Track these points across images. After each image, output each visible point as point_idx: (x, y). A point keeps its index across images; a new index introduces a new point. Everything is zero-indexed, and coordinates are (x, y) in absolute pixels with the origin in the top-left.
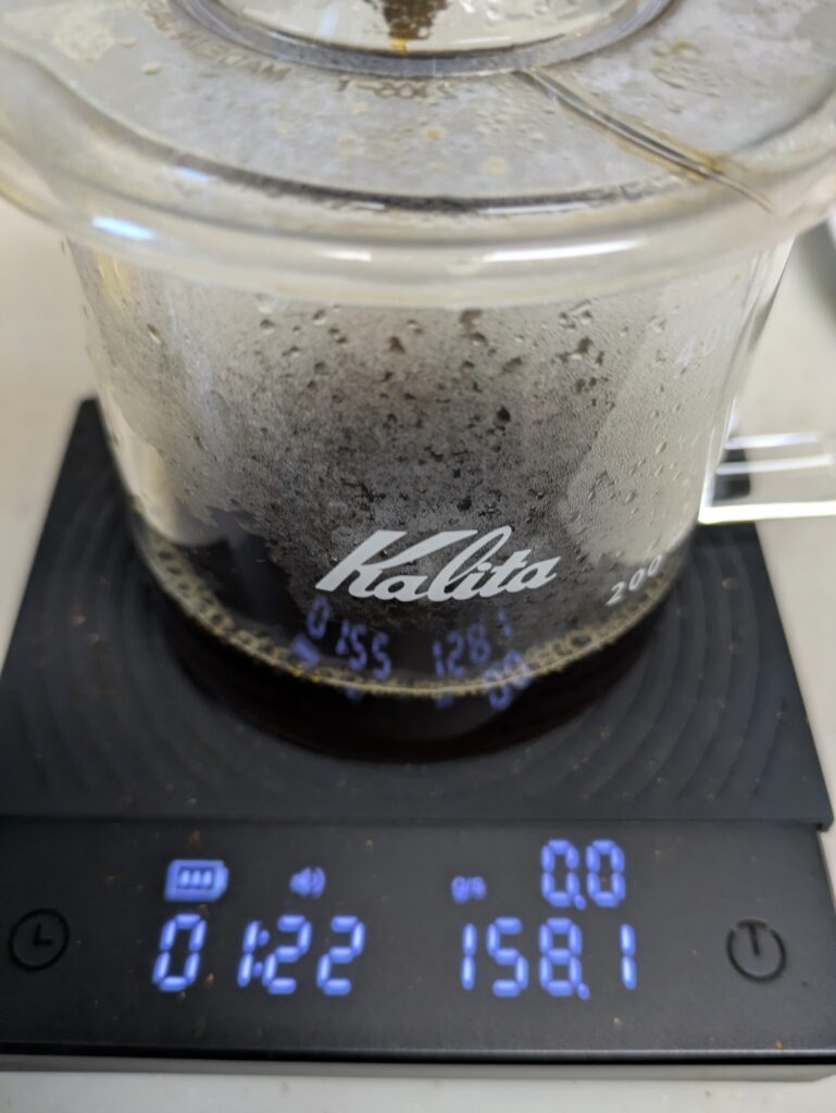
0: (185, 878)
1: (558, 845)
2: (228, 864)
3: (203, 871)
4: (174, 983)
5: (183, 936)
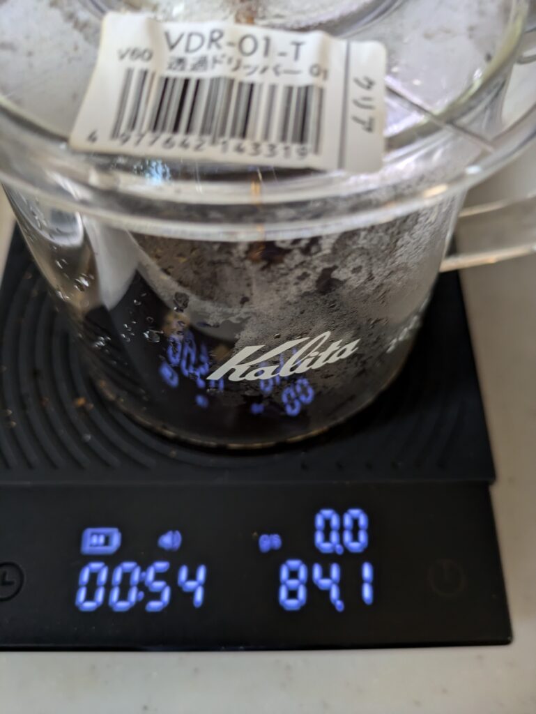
0: (94, 540)
1: (326, 513)
2: (122, 530)
4: (89, 605)
5: (94, 576)
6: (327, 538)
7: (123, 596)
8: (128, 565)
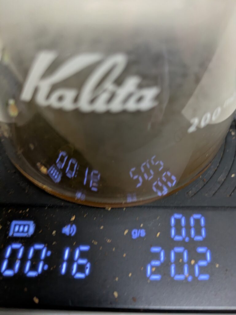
0: (17, 229)
1: (177, 216)
2: (35, 222)
3: (24, 226)
4: (9, 273)
5: (14, 252)
6: (178, 233)
7: (34, 267)
8: (38, 247)
